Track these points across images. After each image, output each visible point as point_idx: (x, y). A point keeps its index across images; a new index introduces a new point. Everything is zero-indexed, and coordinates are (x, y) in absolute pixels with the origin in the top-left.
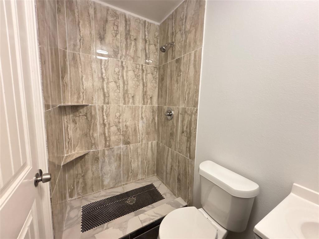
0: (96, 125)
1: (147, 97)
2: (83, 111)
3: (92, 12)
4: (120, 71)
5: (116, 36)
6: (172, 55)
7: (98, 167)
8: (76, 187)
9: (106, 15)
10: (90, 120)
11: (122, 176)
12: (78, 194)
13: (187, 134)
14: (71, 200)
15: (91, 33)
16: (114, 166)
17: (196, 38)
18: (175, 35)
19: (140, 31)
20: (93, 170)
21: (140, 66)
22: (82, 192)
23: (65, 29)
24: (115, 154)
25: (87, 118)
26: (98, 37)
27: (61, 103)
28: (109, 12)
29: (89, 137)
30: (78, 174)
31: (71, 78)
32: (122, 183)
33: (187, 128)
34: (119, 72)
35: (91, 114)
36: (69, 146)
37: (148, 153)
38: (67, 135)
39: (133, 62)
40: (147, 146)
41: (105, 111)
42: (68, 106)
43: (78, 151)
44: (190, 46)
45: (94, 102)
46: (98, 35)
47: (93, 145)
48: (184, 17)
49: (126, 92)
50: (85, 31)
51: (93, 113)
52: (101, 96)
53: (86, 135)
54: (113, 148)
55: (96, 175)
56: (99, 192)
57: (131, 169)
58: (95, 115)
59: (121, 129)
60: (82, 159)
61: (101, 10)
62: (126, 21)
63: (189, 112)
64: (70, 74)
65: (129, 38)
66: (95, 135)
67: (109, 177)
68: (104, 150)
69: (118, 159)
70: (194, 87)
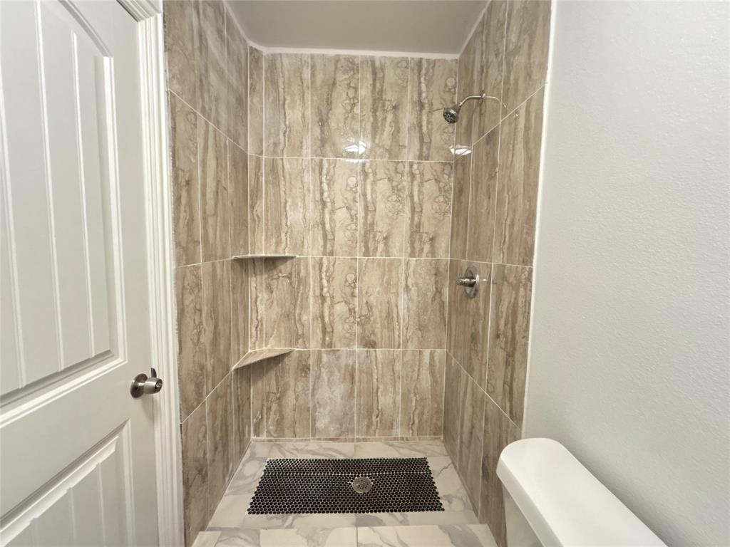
0: (307, 298)
1: (421, 237)
2: (285, 268)
3: (307, 74)
4: (359, 182)
5: (352, 109)
6: (480, 126)
7: (307, 386)
8: (265, 416)
9: (333, 73)
10: (296, 286)
11: (355, 418)
12: (268, 432)
13: (506, 342)
14: (257, 441)
15: (303, 116)
16: (340, 390)
17: (531, 64)
18: (487, 72)
19: (407, 86)
20: (296, 389)
21: (404, 167)
22: (276, 431)
23: (261, 118)
24: (343, 366)
25: (291, 283)
26: (317, 119)
27: (247, 253)
28: (339, 66)
29: (293, 321)
30: (269, 393)
31: (266, 207)
32: (356, 437)
33: (506, 325)
34: (356, 186)
35: (299, 274)
36: (257, 333)
37: (420, 377)
38: (254, 312)
39: (390, 158)
40: (420, 361)
41: (324, 269)
42: (261, 258)
43: (272, 346)
44: (516, 90)
45: (305, 250)
46: (317, 116)
47: (299, 339)
48: (506, 15)
49: (370, 229)
50: (293, 115)
51: (303, 273)
52: (319, 238)
53: (288, 316)
54: (338, 350)
55: (301, 402)
56: (305, 440)
57: (378, 406)
58: (306, 277)
59: (357, 309)
60: (279, 363)
61: (325, 65)
62: (374, 73)
63: (512, 279)
64: (266, 199)
65: (379, 109)
66: (304, 318)
67: (327, 413)
68: (320, 352)
69: (348, 377)
70: (524, 205)
